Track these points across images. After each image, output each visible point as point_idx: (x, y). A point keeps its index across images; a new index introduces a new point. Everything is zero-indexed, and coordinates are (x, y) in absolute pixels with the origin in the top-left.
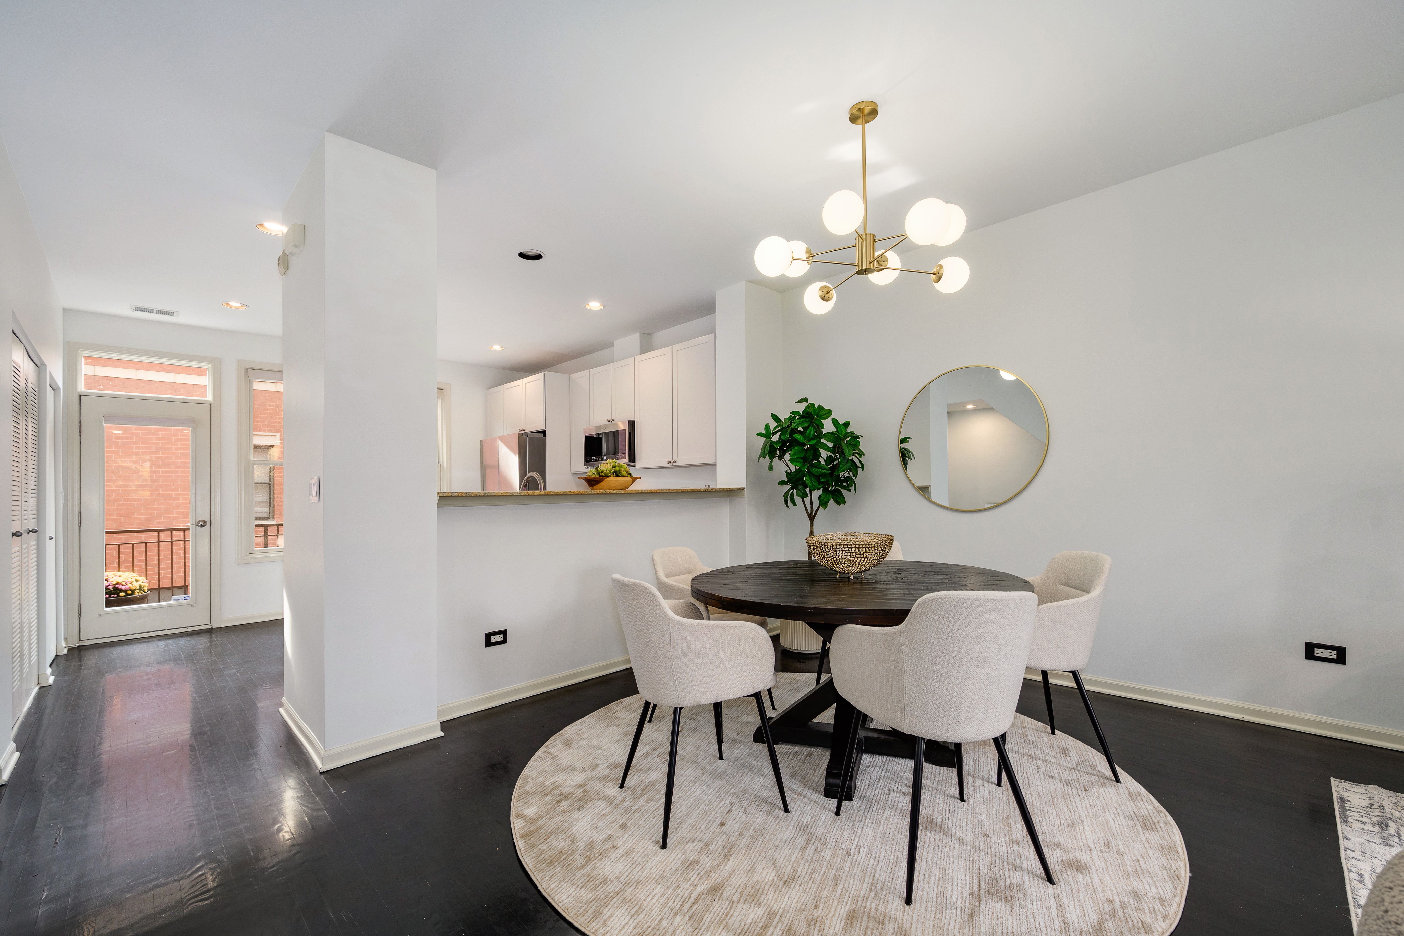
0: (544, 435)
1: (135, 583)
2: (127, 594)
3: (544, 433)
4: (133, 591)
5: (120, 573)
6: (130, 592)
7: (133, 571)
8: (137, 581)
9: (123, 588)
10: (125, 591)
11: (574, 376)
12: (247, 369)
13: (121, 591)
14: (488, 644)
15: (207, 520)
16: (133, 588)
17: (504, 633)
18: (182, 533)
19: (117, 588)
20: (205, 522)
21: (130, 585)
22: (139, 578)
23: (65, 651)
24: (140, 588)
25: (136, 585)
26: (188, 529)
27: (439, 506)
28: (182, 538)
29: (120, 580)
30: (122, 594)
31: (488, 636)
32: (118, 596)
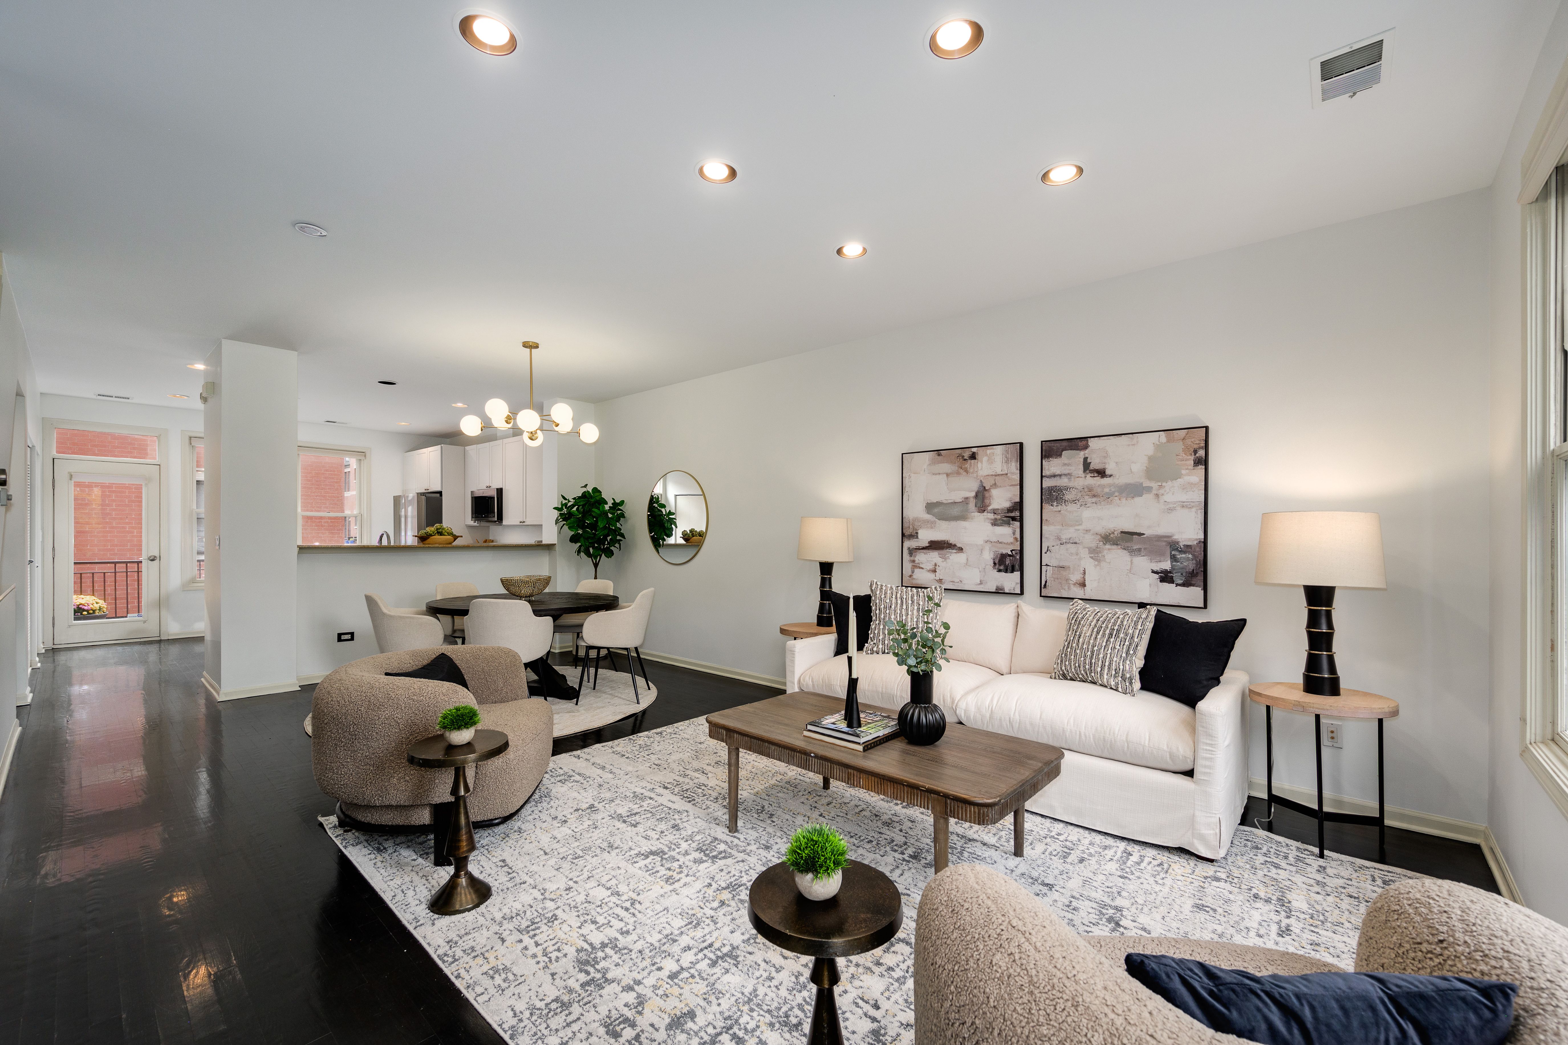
0: (441, 495)
1: (95, 605)
2: (89, 613)
3: (440, 493)
4: (94, 611)
5: (82, 596)
6: (91, 612)
7: (93, 595)
8: (97, 603)
9: (86, 608)
10: (87, 611)
11: (467, 448)
12: (190, 437)
13: (84, 610)
14: (340, 640)
15: (157, 555)
16: (94, 609)
17: (352, 634)
18: (136, 565)
19: (81, 608)
20: (155, 557)
21: (91, 606)
22: (98, 601)
23: (43, 651)
24: (100, 609)
25: (97, 606)
26: (141, 562)
27: (299, 553)
28: (136, 570)
29: (83, 602)
30: (85, 613)
31: (340, 635)
32: (82, 614)
